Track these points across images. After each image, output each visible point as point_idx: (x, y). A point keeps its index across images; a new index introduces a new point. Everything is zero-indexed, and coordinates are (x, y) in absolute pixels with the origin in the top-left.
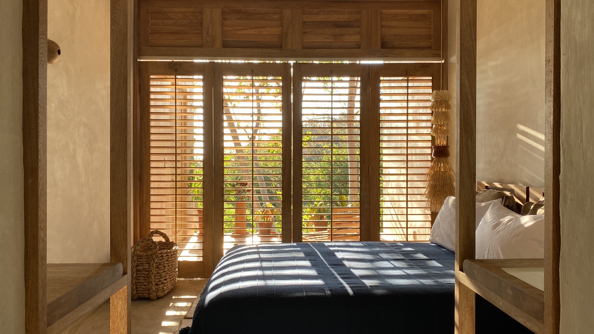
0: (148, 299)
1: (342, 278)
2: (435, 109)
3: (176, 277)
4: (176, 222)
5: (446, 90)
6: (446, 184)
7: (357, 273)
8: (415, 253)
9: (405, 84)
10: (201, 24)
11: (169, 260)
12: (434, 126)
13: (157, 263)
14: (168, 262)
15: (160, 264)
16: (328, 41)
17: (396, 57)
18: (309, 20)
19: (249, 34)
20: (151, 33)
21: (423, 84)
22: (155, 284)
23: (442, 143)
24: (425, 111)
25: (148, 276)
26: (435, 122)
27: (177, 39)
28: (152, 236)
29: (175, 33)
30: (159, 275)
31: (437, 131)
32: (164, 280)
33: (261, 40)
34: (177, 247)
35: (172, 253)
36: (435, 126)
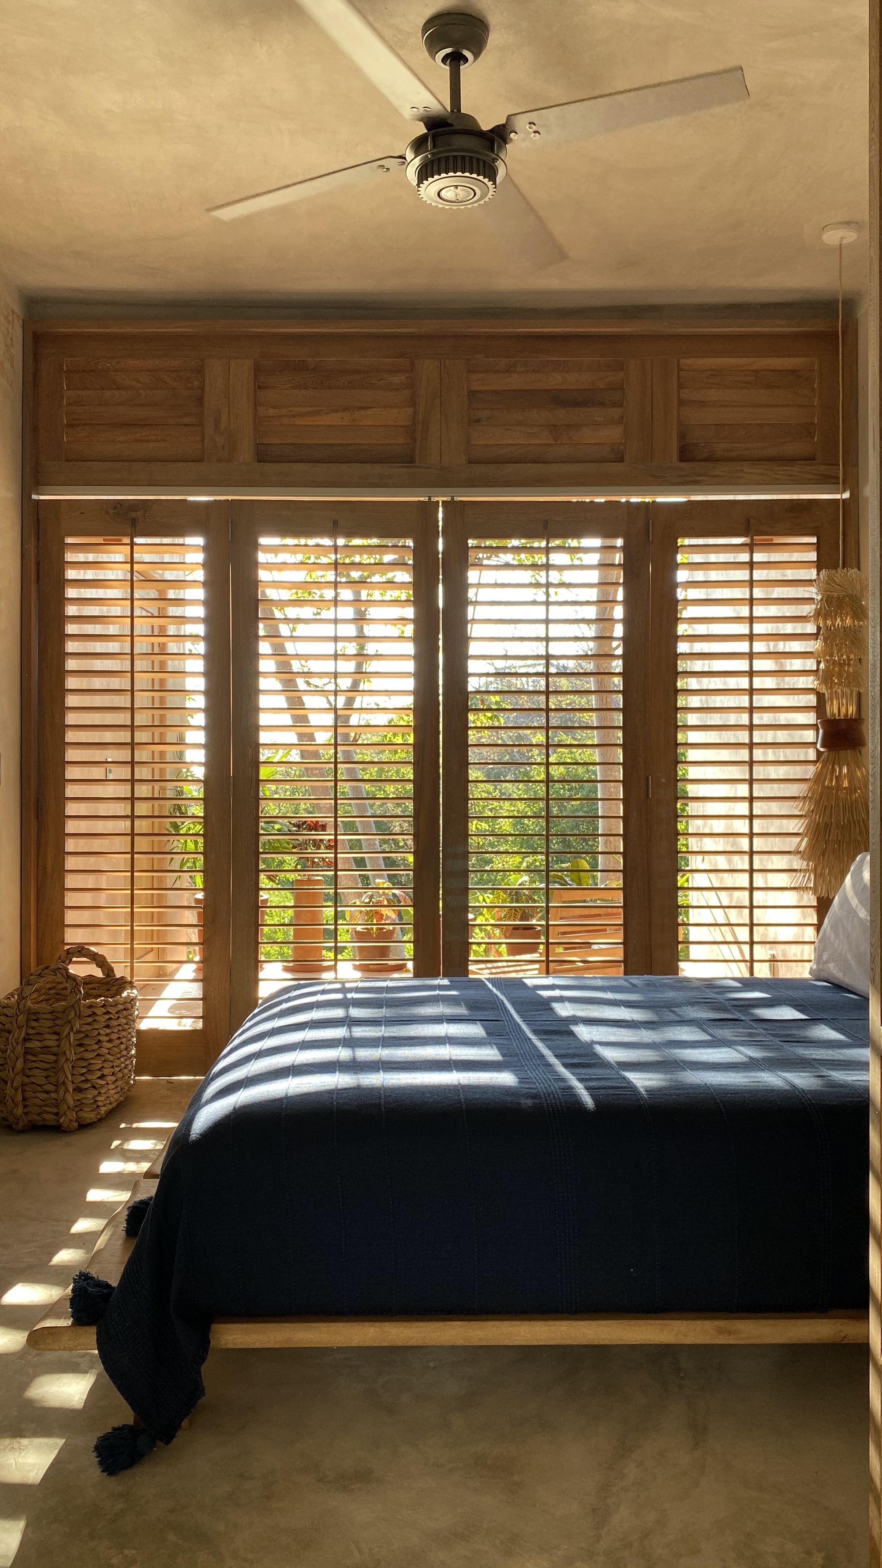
0: (56, 1129)
1: (566, 1066)
2: (825, 619)
3: (130, 1071)
4: (132, 926)
5: (856, 570)
6: (854, 823)
7: (611, 1055)
8: (771, 1003)
9: (744, 557)
10: (200, 401)
11: (111, 1025)
12: (822, 666)
13: (79, 1032)
14: (108, 1031)
15: (87, 1036)
16: (537, 442)
17: (719, 484)
18: (484, 388)
19: (325, 425)
20: (70, 426)
21: (796, 557)
22: (74, 1090)
23: (843, 711)
24: (799, 628)
25: (55, 1068)
26: (824, 656)
27: (136, 441)
28: (67, 961)
29: (132, 425)
30: (85, 1064)
31: (832, 679)
32: (99, 1078)
33: (357, 441)
34: (135, 991)
35: (121, 1007)
36: (826, 666)
